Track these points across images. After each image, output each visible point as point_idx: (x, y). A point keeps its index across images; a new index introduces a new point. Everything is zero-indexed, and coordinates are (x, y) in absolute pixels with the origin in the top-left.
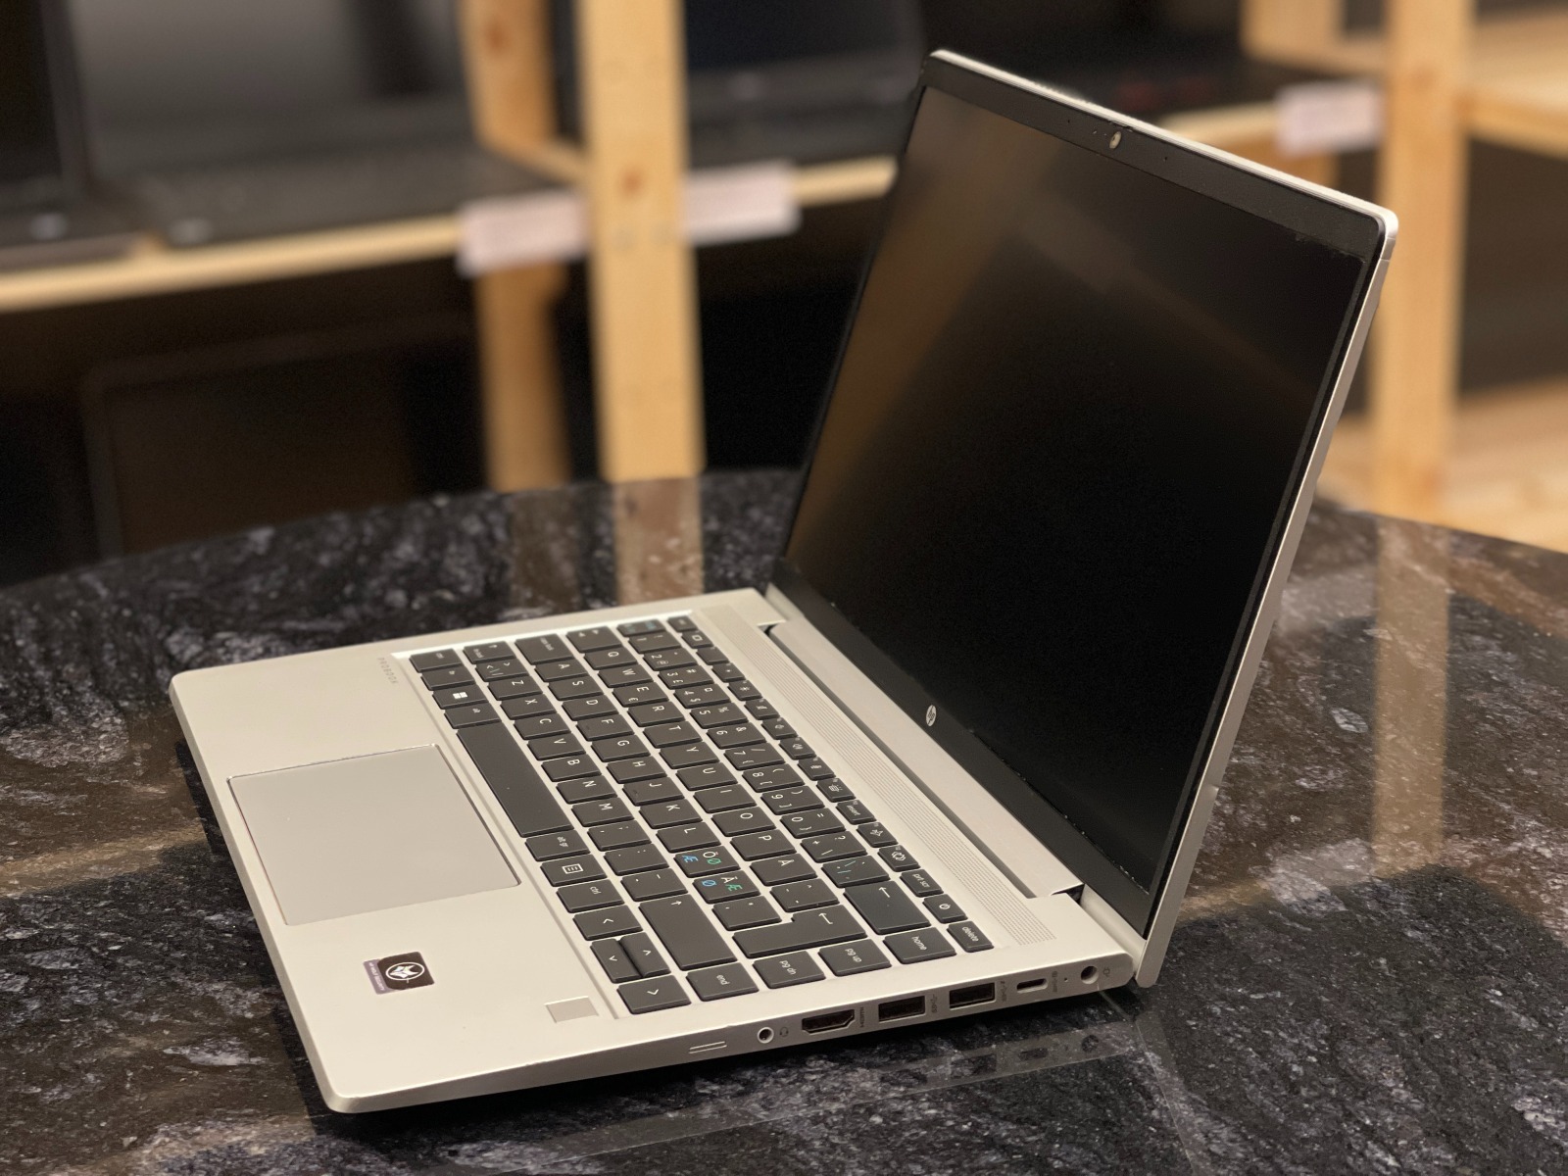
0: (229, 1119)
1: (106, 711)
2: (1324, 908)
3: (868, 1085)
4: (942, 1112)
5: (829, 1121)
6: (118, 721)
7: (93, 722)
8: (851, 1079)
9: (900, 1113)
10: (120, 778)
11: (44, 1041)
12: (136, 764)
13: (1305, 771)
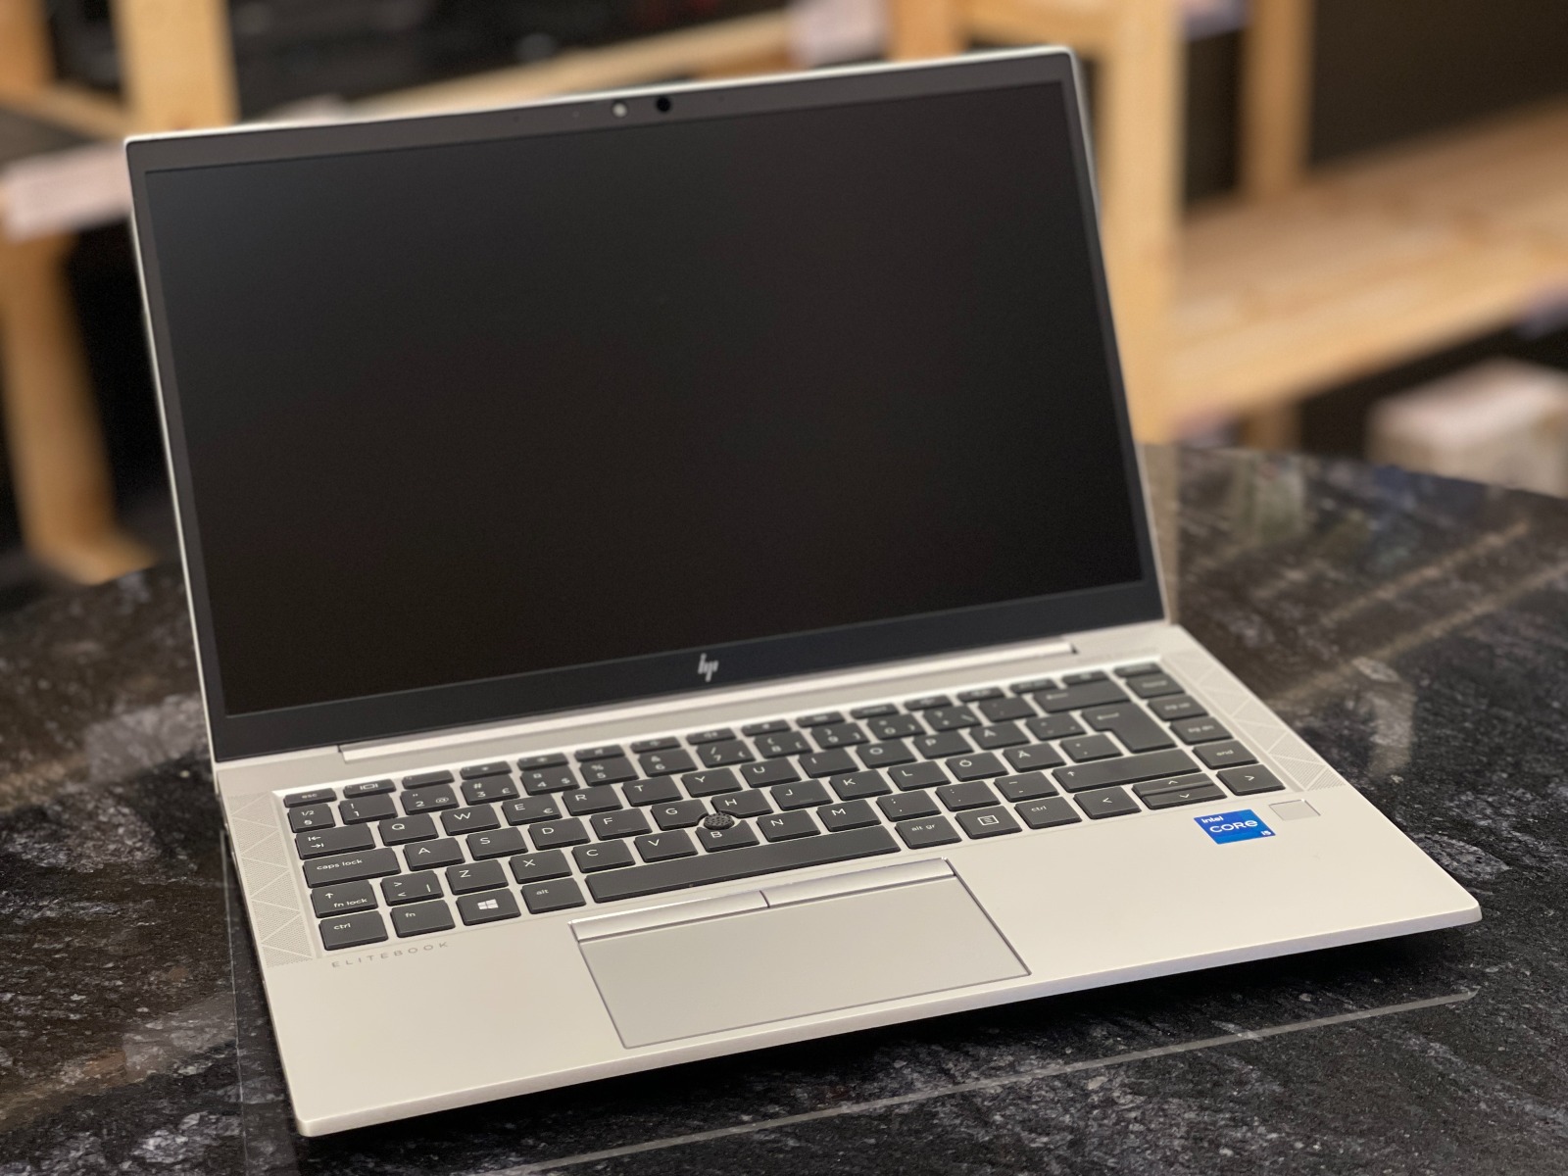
1: (104, 801)
2: (1488, 869)
3: (1188, 1115)
4: (1283, 1135)
5: (1181, 1160)
6: (126, 810)
7: (97, 815)
8: (1170, 1112)
9: (1244, 1141)
10: (175, 876)
12: (181, 857)
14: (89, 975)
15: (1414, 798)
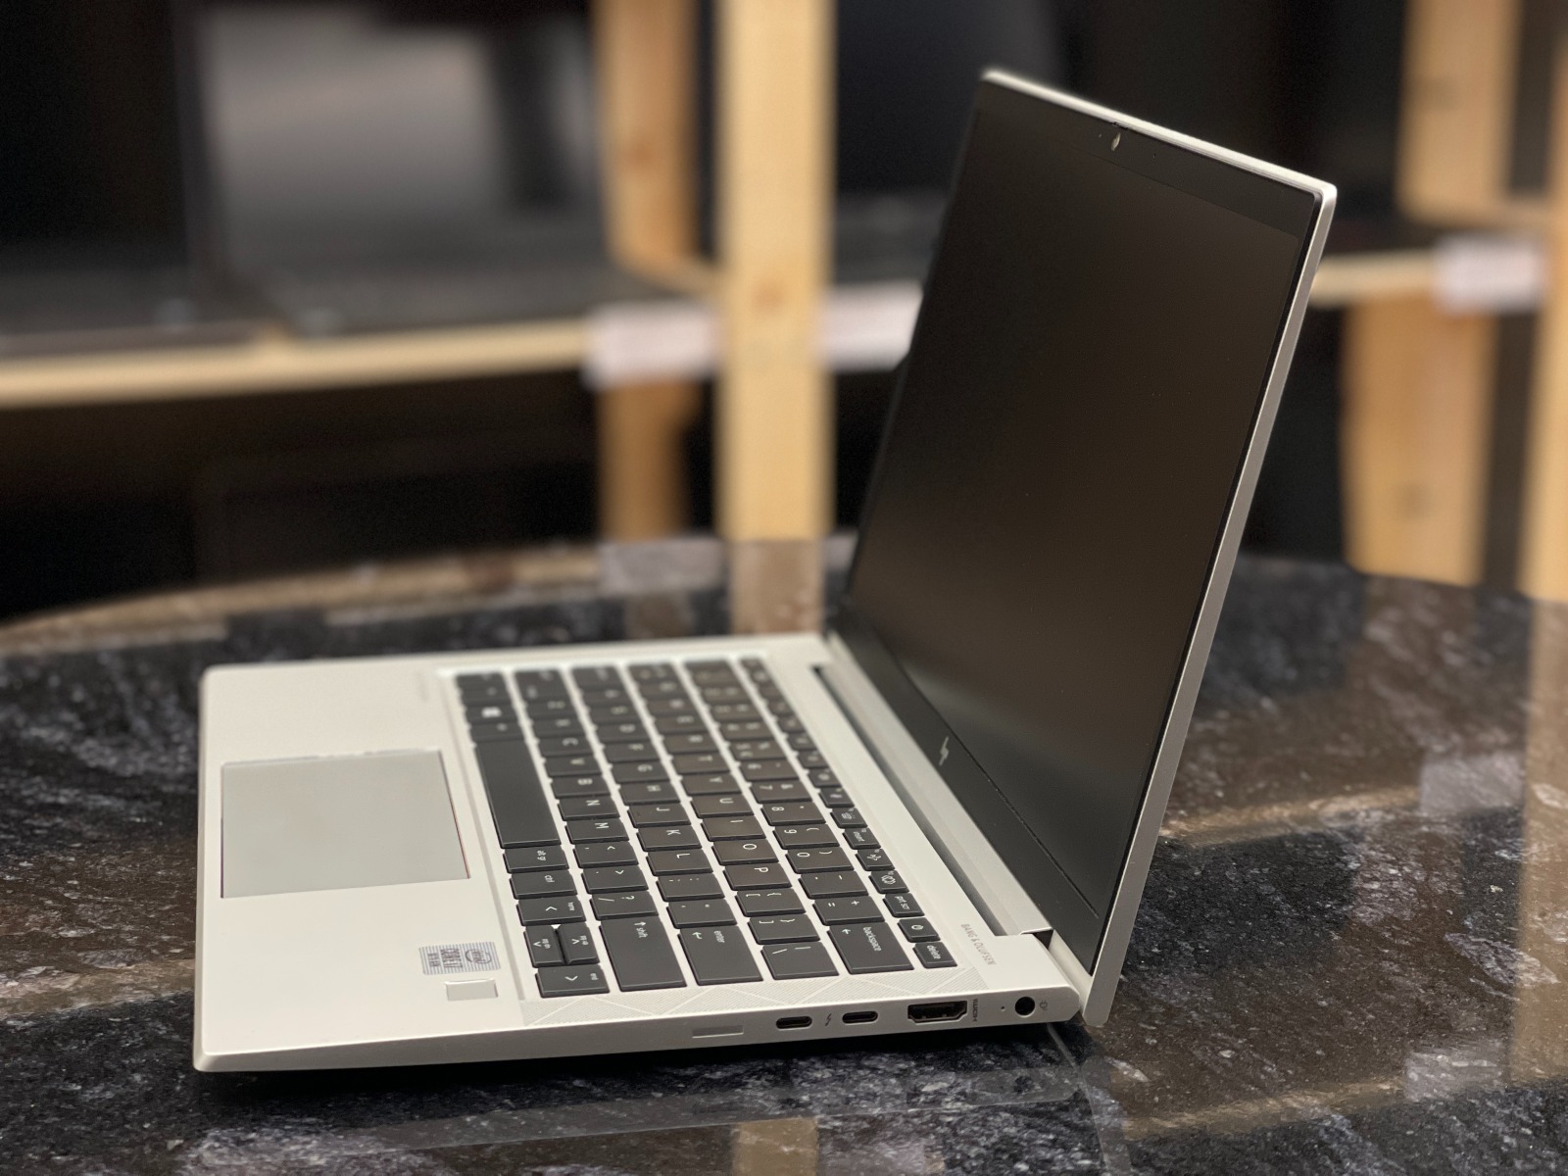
0: (287, 1127)
3: (1013, 1131)
5: (967, 1165)
8: (992, 1124)
11: (88, 1039)
13: (1504, 843)
14: (51, 850)
15: (1500, 909)
